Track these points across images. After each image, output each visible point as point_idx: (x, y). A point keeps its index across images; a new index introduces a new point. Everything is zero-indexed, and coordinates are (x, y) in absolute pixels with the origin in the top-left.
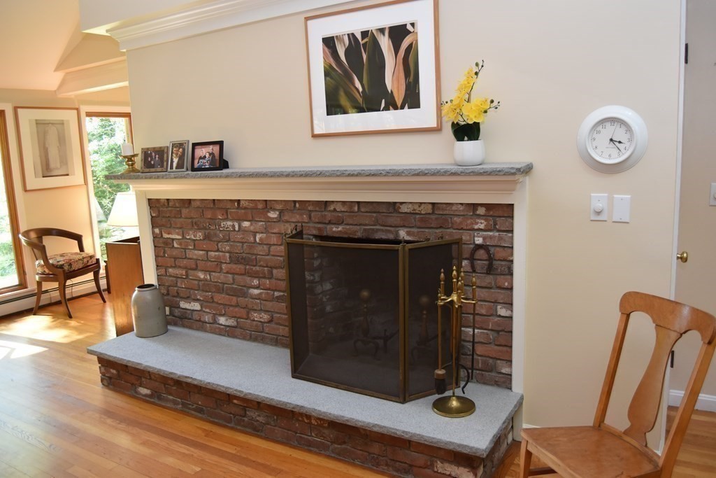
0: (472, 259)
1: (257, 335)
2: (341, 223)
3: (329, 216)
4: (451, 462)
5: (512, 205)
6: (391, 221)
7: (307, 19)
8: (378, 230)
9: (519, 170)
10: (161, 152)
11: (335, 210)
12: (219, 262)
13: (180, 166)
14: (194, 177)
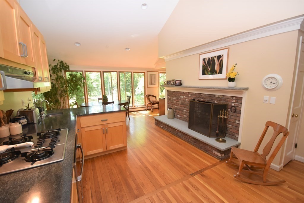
0: (231, 109)
1: (184, 120)
2: (202, 98)
3: (201, 97)
4: (216, 151)
5: (242, 97)
6: (213, 99)
7: (200, 55)
8: (210, 100)
9: (242, 89)
10: (170, 81)
11: (202, 95)
12: (179, 104)
13: (173, 84)
14: (175, 87)
